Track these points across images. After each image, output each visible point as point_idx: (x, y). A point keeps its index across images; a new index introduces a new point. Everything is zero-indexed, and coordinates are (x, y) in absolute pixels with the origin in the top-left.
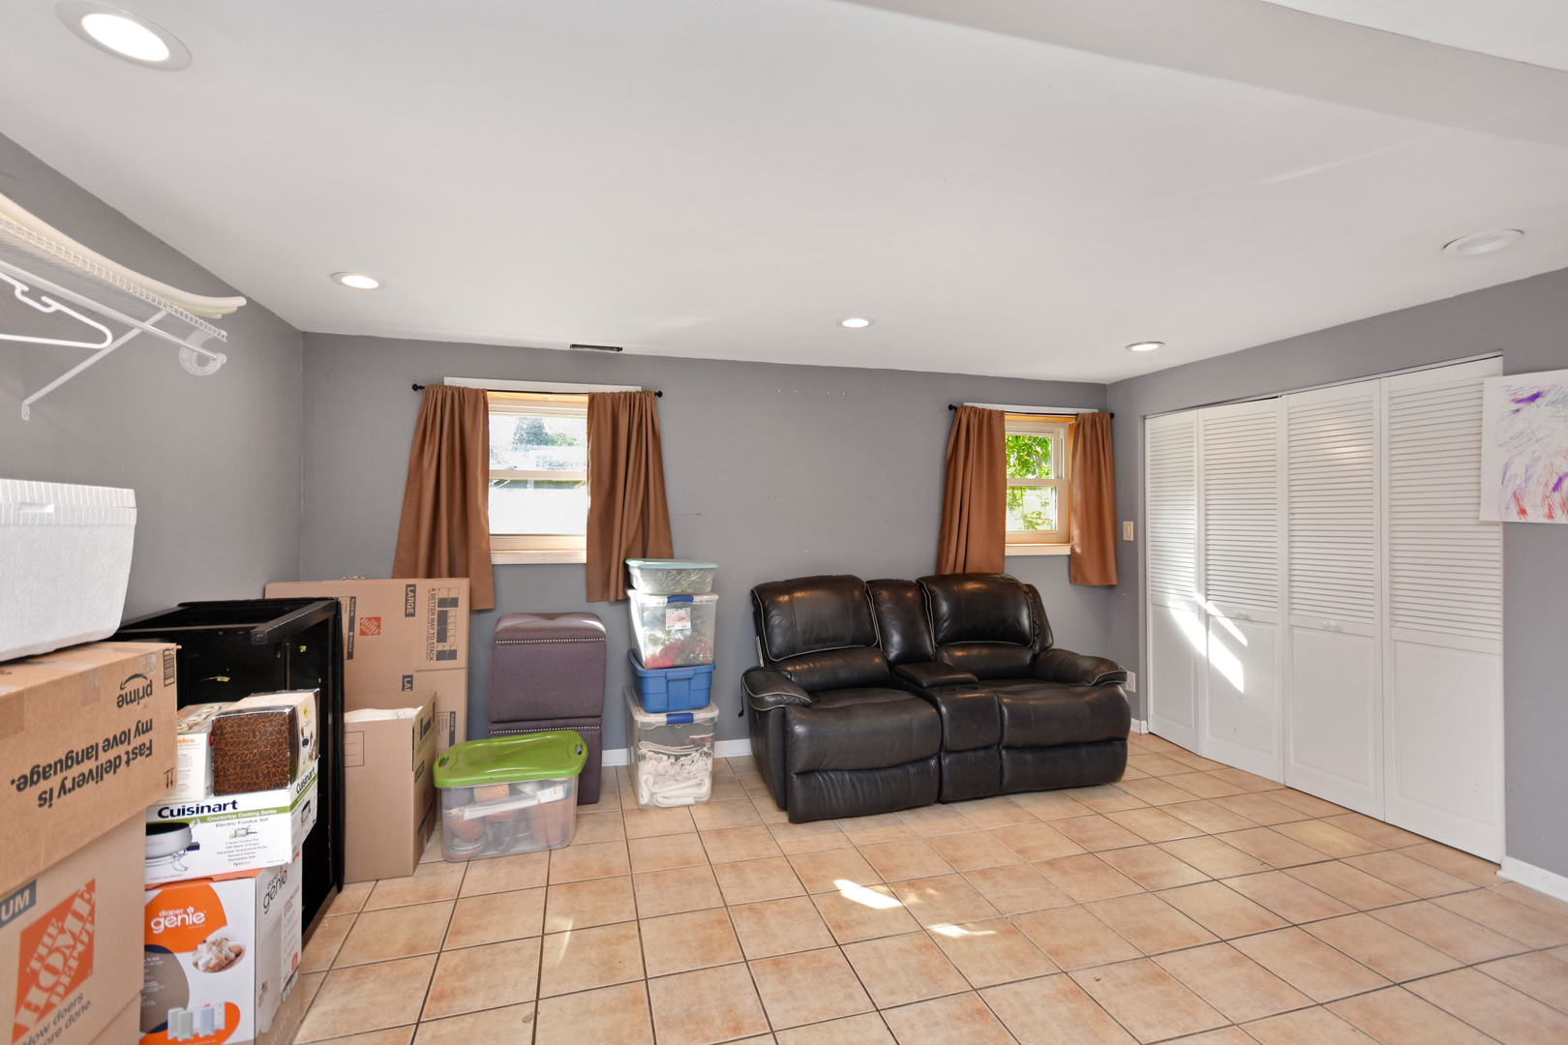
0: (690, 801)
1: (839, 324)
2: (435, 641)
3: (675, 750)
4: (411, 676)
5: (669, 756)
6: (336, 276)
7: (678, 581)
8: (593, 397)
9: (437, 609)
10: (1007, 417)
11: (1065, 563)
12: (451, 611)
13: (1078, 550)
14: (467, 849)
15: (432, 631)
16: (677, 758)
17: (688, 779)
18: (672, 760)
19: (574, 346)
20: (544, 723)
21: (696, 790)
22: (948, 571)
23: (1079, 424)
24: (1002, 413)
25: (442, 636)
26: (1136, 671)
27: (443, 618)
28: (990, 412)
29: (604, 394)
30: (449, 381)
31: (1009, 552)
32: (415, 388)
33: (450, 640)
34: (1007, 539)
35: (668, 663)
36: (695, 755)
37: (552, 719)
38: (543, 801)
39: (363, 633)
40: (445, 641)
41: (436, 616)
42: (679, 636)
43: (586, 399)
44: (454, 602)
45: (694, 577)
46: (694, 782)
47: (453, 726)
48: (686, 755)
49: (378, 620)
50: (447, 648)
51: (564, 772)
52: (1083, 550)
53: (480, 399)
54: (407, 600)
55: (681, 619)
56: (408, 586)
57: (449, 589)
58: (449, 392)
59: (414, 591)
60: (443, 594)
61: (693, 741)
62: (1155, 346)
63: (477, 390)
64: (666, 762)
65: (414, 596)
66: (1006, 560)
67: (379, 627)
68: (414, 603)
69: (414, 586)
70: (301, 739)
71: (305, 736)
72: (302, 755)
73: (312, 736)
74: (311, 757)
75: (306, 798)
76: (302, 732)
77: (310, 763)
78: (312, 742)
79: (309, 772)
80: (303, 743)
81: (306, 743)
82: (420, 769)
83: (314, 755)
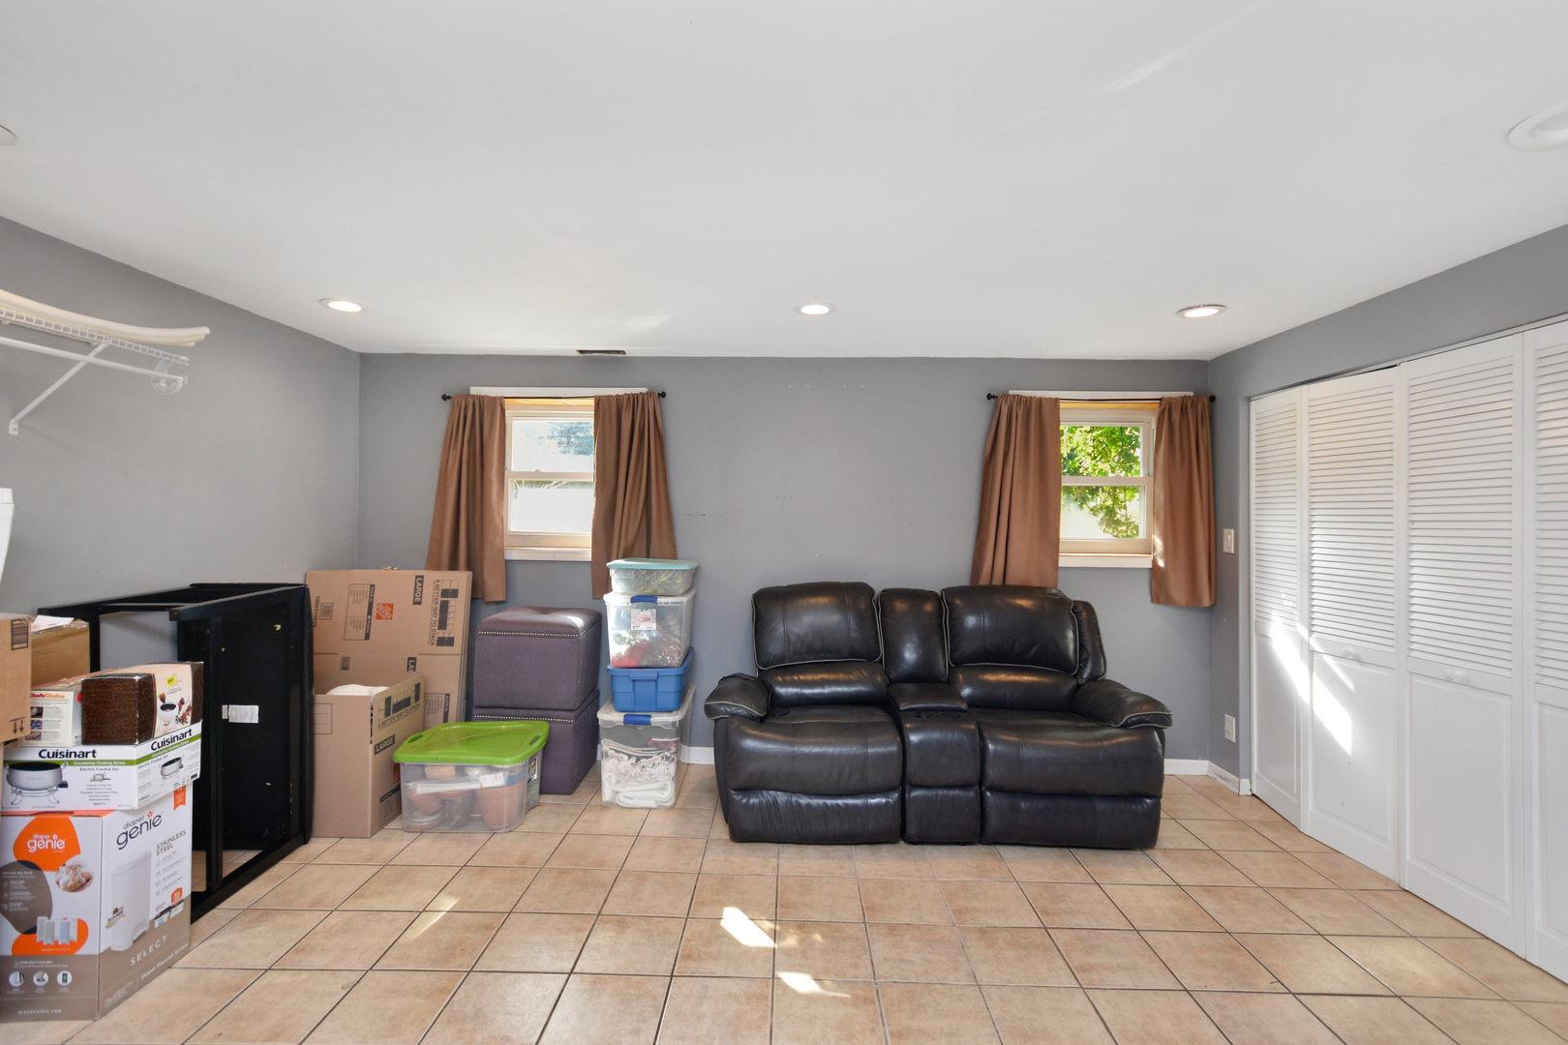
0: (652, 804)
1: (798, 310)
2: (436, 628)
3: (636, 751)
4: (415, 659)
5: (630, 756)
6: (323, 301)
7: (648, 582)
8: (599, 400)
9: (440, 599)
10: (1062, 405)
11: (1146, 578)
12: (452, 601)
13: (1161, 563)
14: (425, 821)
15: (434, 619)
16: (638, 759)
17: (648, 782)
18: (633, 760)
19: (581, 352)
20: (522, 712)
21: (658, 794)
22: (983, 581)
23: (1164, 409)
24: (1056, 401)
25: (443, 625)
26: (1236, 716)
27: (444, 607)
28: (1040, 400)
29: (609, 397)
30: (475, 391)
31: (1063, 562)
32: (445, 398)
33: (449, 628)
34: (1061, 547)
35: (634, 663)
36: (657, 758)
37: (528, 709)
38: (485, 786)
39: (379, 617)
40: (445, 628)
41: (438, 606)
42: (645, 637)
43: (592, 402)
44: (454, 593)
45: (663, 579)
46: (655, 785)
47: (447, 707)
48: (647, 757)
49: (391, 606)
50: (446, 635)
51: (508, 760)
52: (1166, 563)
53: (498, 404)
54: (416, 589)
55: (646, 620)
56: (417, 577)
57: (451, 581)
58: (471, 401)
59: (421, 582)
60: (446, 586)
61: (656, 744)
62: (1213, 311)
63: (495, 398)
64: (626, 763)
65: (422, 587)
66: (1060, 572)
67: (391, 612)
68: (421, 592)
69: (422, 577)
70: (159, 703)
71: (168, 701)
72: (162, 717)
73: (182, 702)
74: (182, 720)
75: (171, 756)
76: (163, 699)
77: (180, 725)
78: (184, 708)
79: (178, 733)
80: (164, 708)
81: (172, 707)
82: (386, 744)
83: (189, 718)
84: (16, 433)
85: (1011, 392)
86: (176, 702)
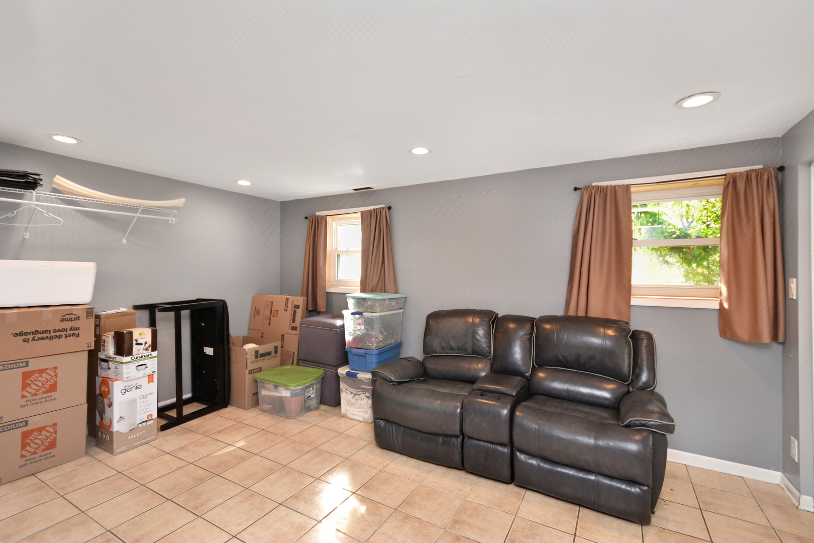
0: (361, 419)
1: (410, 152)
2: (291, 322)
3: (354, 391)
4: (284, 335)
5: (351, 393)
6: (236, 182)
7: (363, 304)
8: (362, 213)
9: (294, 309)
10: (633, 189)
11: (715, 317)
12: (297, 310)
13: (726, 306)
14: (267, 407)
15: (291, 318)
16: (356, 394)
17: (360, 408)
18: (353, 395)
19: (356, 190)
20: (316, 364)
21: (363, 415)
22: (572, 313)
23: (729, 182)
24: (627, 187)
25: (294, 321)
26: (798, 439)
27: (295, 312)
28: (615, 186)
29: (366, 211)
30: (318, 213)
32: (306, 218)
33: (296, 322)
35: (355, 346)
36: (362, 396)
37: (318, 363)
38: (283, 395)
39: (273, 316)
41: (293, 312)
42: (359, 333)
43: (359, 215)
44: (297, 307)
45: (369, 303)
46: (362, 410)
47: (293, 358)
48: (359, 395)
49: (277, 311)
50: (295, 326)
51: (293, 385)
52: (730, 305)
53: (324, 219)
54: (286, 304)
55: (360, 324)
56: (287, 299)
57: (298, 301)
58: (314, 219)
59: (288, 301)
60: (296, 303)
61: (363, 389)
63: (323, 216)
64: (351, 396)
65: (288, 303)
66: (632, 309)
67: (277, 314)
68: (287, 306)
69: (288, 299)
70: (134, 342)
71: (139, 342)
72: (135, 348)
73: (146, 343)
74: (147, 349)
75: (141, 363)
76: (136, 341)
77: (145, 351)
78: (147, 345)
79: (145, 355)
80: (137, 344)
81: (141, 344)
82: (255, 371)
83: (150, 349)
84: (125, 243)
85: (594, 184)
86: (143, 342)
